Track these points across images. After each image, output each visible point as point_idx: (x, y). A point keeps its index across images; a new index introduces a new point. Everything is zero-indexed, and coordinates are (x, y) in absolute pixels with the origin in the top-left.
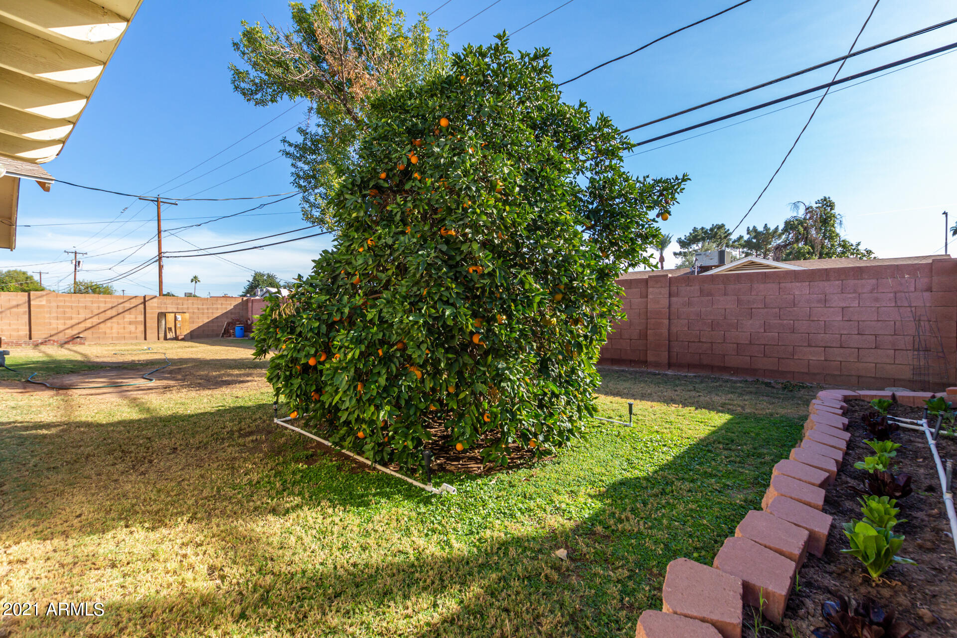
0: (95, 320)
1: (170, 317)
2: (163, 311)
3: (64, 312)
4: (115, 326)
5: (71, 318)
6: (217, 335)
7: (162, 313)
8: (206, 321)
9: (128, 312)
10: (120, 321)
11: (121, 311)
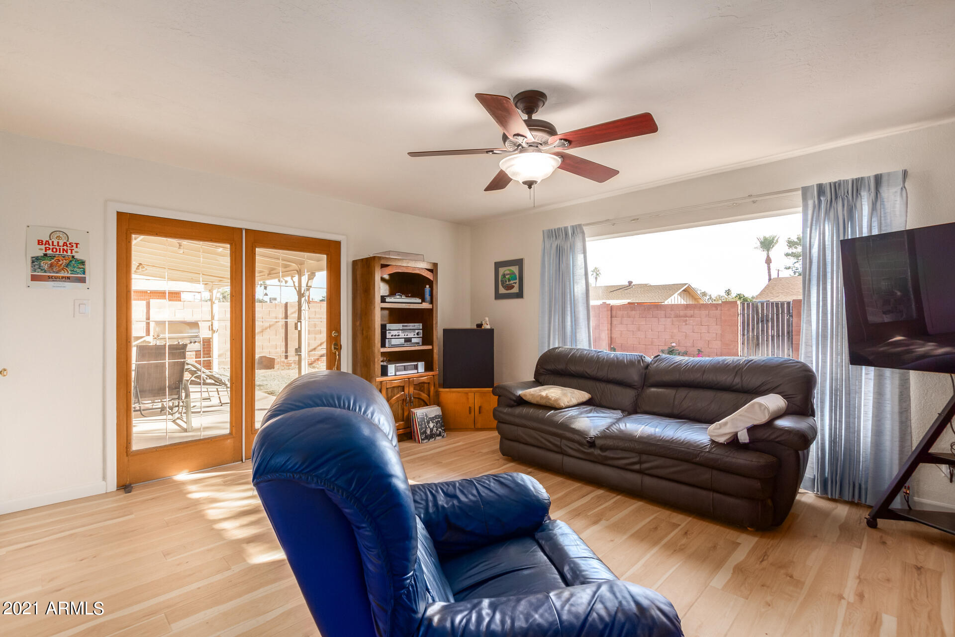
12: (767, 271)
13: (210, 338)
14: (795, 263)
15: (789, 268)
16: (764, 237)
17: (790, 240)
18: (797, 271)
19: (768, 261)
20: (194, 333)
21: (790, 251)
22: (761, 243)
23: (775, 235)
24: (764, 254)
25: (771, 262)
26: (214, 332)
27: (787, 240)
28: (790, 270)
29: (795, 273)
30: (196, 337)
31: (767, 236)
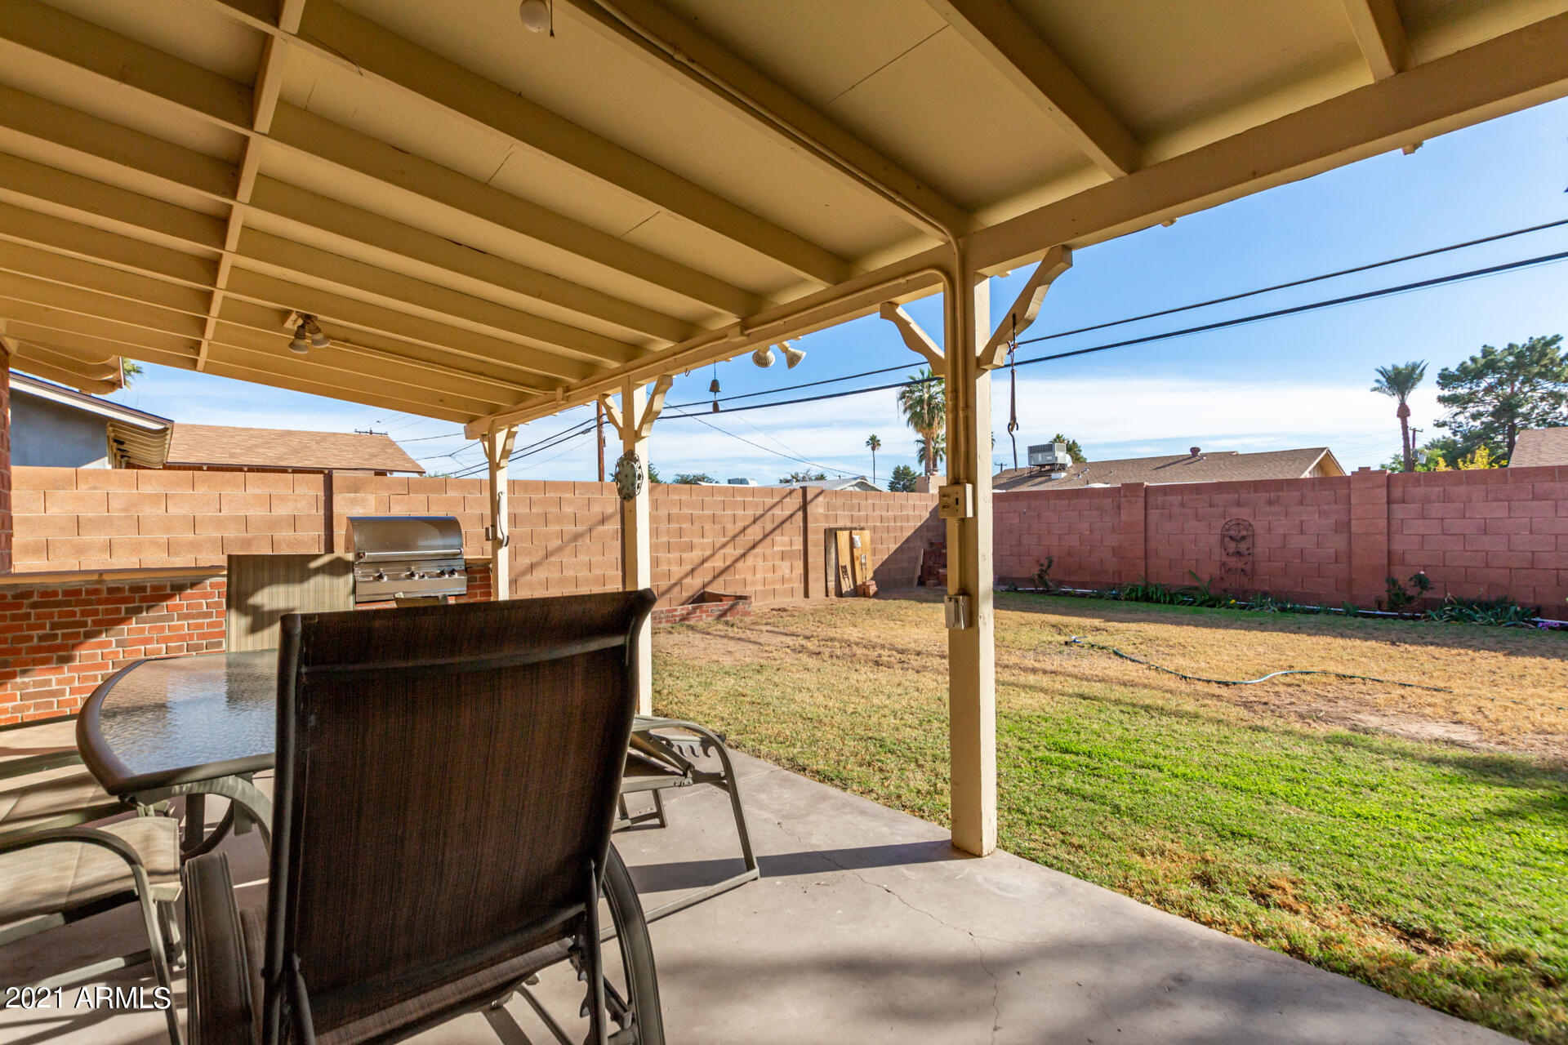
0: (731, 552)
1: (843, 537)
2: (832, 525)
3: (680, 533)
4: (760, 563)
5: (691, 547)
6: (909, 582)
7: (830, 529)
8: (894, 547)
9: (778, 531)
10: (768, 552)
11: (769, 527)
12: (1401, 431)
13: (489, 561)
14: (1456, 414)
15: (1444, 424)
16: (1395, 368)
17: (1446, 372)
18: (1461, 429)
19: (1404, 412)
20: (445, 547)
21: (1446, 393)
22: (1389, 380)
23: (1418, 362)
24: (1394, 402)
25: (1409, 415)
26: (498, 543)
27: (1440, 372)
28: (1447, 428)
29: (1455, 433)
30: (454, 557)
31: (1402, 366)
